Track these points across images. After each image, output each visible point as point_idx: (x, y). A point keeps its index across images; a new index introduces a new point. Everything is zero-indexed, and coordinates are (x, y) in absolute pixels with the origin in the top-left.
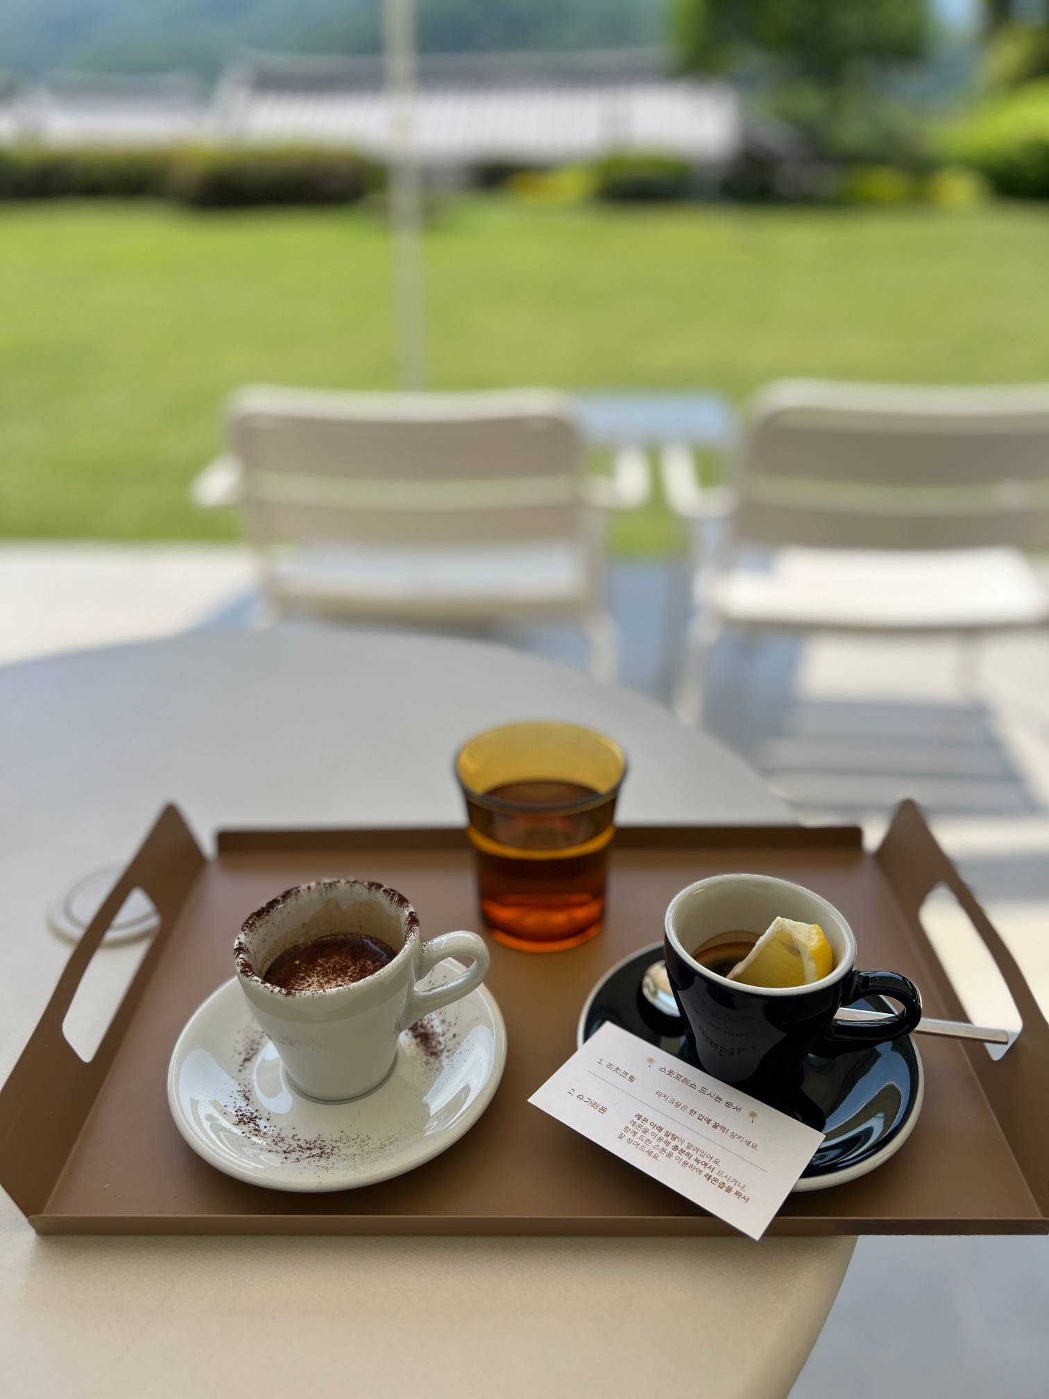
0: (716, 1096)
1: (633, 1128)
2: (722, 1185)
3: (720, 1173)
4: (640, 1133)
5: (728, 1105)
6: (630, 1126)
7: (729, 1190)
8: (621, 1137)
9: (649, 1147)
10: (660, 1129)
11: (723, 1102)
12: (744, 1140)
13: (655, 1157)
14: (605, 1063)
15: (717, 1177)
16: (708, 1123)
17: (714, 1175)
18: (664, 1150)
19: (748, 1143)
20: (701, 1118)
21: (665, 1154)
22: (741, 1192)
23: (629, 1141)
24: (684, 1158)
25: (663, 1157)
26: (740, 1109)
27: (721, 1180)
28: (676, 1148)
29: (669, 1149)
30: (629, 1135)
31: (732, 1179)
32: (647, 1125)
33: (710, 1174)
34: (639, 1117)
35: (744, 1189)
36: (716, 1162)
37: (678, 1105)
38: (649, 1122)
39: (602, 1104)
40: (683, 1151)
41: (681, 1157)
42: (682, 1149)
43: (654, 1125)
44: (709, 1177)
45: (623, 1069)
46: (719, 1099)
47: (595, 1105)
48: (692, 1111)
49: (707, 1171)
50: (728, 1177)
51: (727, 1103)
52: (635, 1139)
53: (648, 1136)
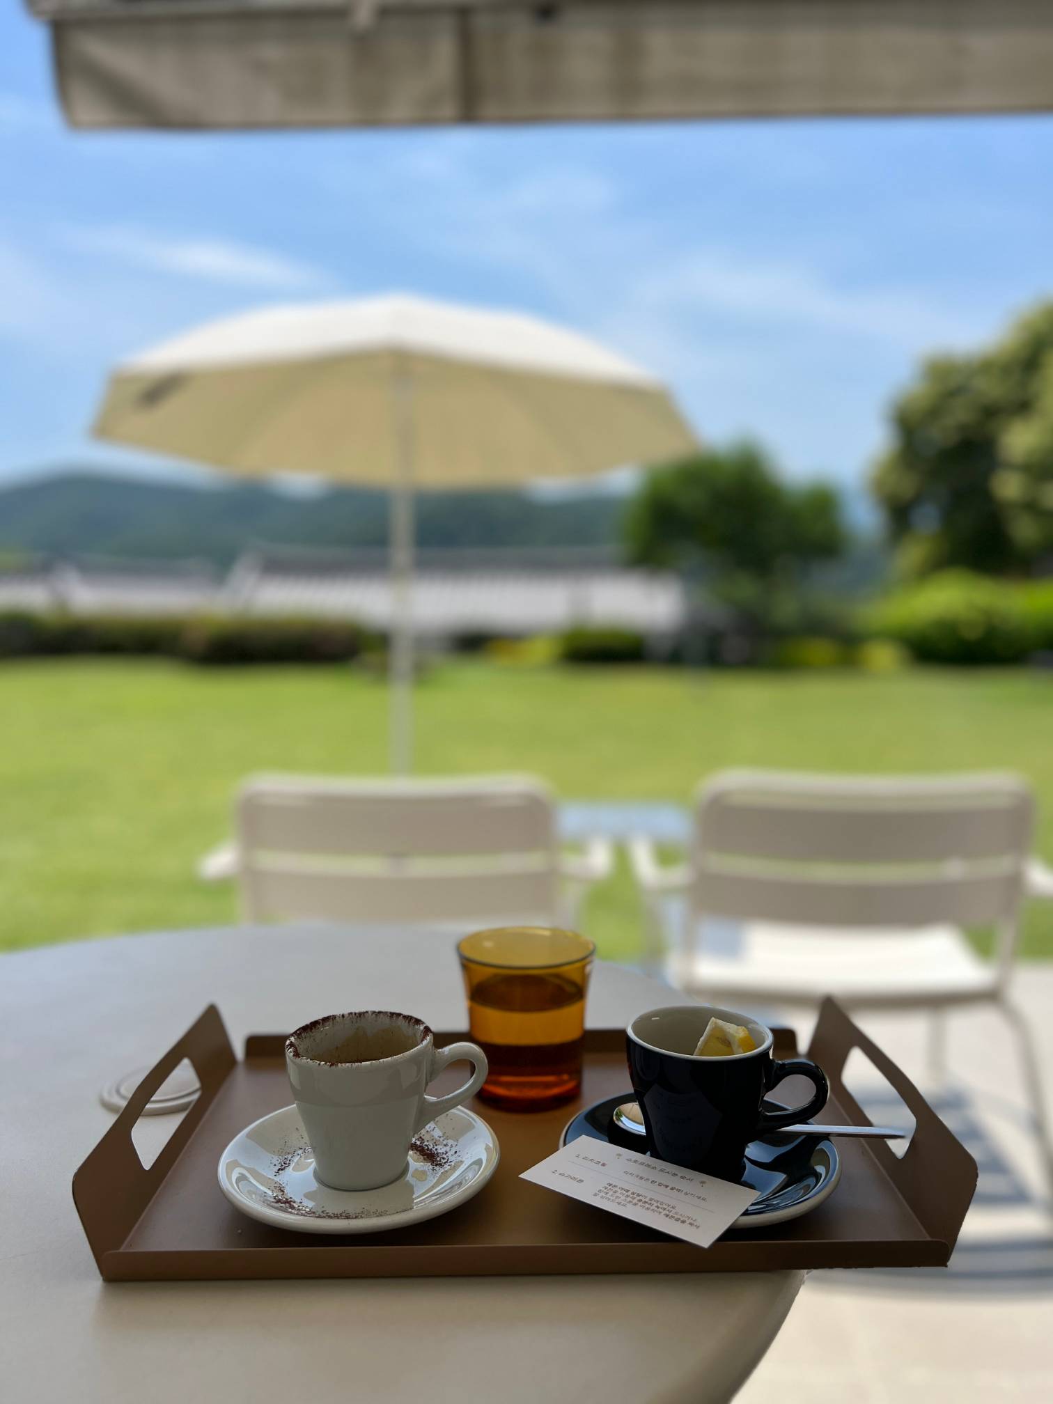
0: (673, 1173)
1: (605, 1191)
2: (677, 1220)
3: (676, 1213)
4: (611, 1193)
6: (603, 1189)
7: (683, 1222)
8: (595, 1195)
9: (620, 1200)
10: (627, 1191)
11: (678, 1176)
12: (696, 1196)
14: (581, 1156)
15: (674, 1215)
16: (666, 1187)
17: (671, 1214)
19: (699, 1197)
20: (660, 1185)
21: (631, 1204)
22: (693, 1223)
23: (602, 1197)
24: (647, 1206)
25: (629, 1206)
26: (692, 1180)
27: (676, 1216)
28: (640, 1200)
29: (635, 1201)
30: (602, 1194)
31: (686, 1216)
32: (616, 1189)
34: (610, 1185)
35: (696, 1221)
36: (673, 1208)
38: (618, 1187)
39: (580, 1178)
41: (644, 1205)
42: (645, 1201)
43: (623, 1189)
44: (667, 1216)
45: (597, 1160)
46: (675, 1175)
47: (574, 1179)
48: (654, 1181)
49: (666, 1212)
50: (683, 1215)
51: (681, 1177)
52: (608, 1196)
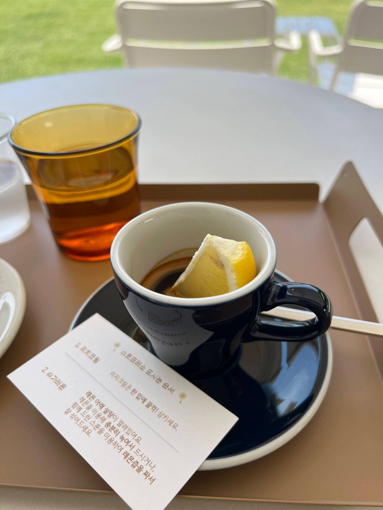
0: (158, 378)
1: (80, 405)
3: (137, 452)
4: (84, 409)
5: (165, 386)
6: (78, 402)
7: (140, 469)
8: (66, 413)
9: (87, 424)
10: (102, 406)
11: (161, 384)
12: (169, 420)
13: (88, 433)
14: (81, 346)
15: (134, 456)
16: (143, 402)
17: (132, 453)
18: (98, 426)
19: (171, 422)
20: (139, 397)
21: (97, 430)
22: (150, 472)
23: (73, 416)
24: (112, 434)
25: (94, 433)
26: (173, 390)
28: (108, 424)
29: (103, 426)
30: (74, 411)
31: (146, 459)
32: (93, 402)
33: (129, 452)
34: (89, 394)
35: (154, 469)
36: (138, 441)
37: (124, 385)
38: (95, 399)
39: (64, 381)
40: (113, 428)
41: (110, 433)
42: (113, 426)
43: (98, 402)
44: (126, 455)
45: (93, 351)
46: (159, 380)
47: (57, 382)
48: (134, 390)
49: (127, 449)
50: (143, 456)
51: (164, 384)
52: (79, 415)
53: (90, 412)
